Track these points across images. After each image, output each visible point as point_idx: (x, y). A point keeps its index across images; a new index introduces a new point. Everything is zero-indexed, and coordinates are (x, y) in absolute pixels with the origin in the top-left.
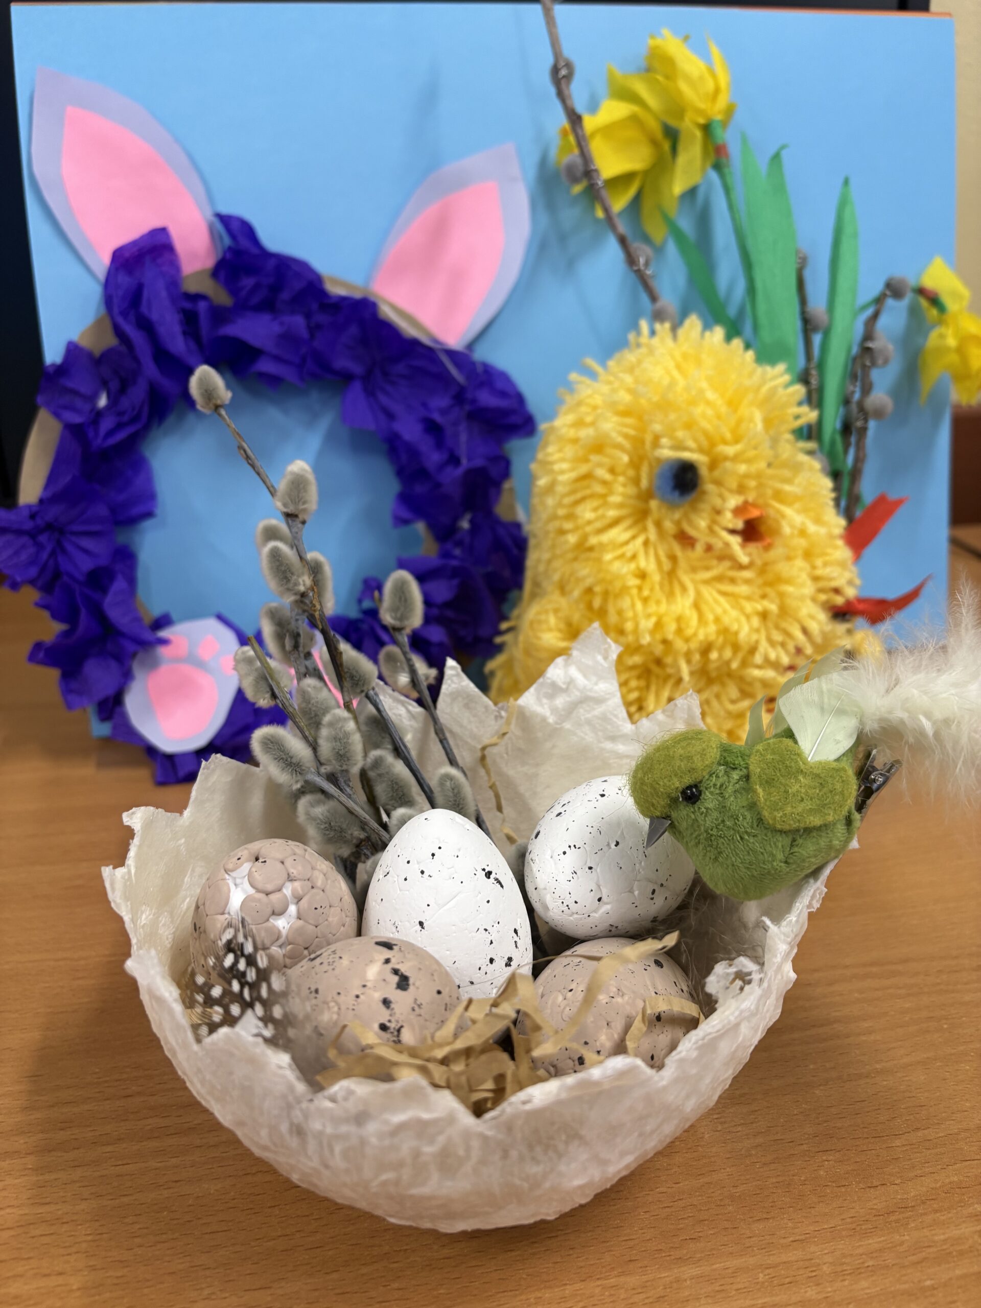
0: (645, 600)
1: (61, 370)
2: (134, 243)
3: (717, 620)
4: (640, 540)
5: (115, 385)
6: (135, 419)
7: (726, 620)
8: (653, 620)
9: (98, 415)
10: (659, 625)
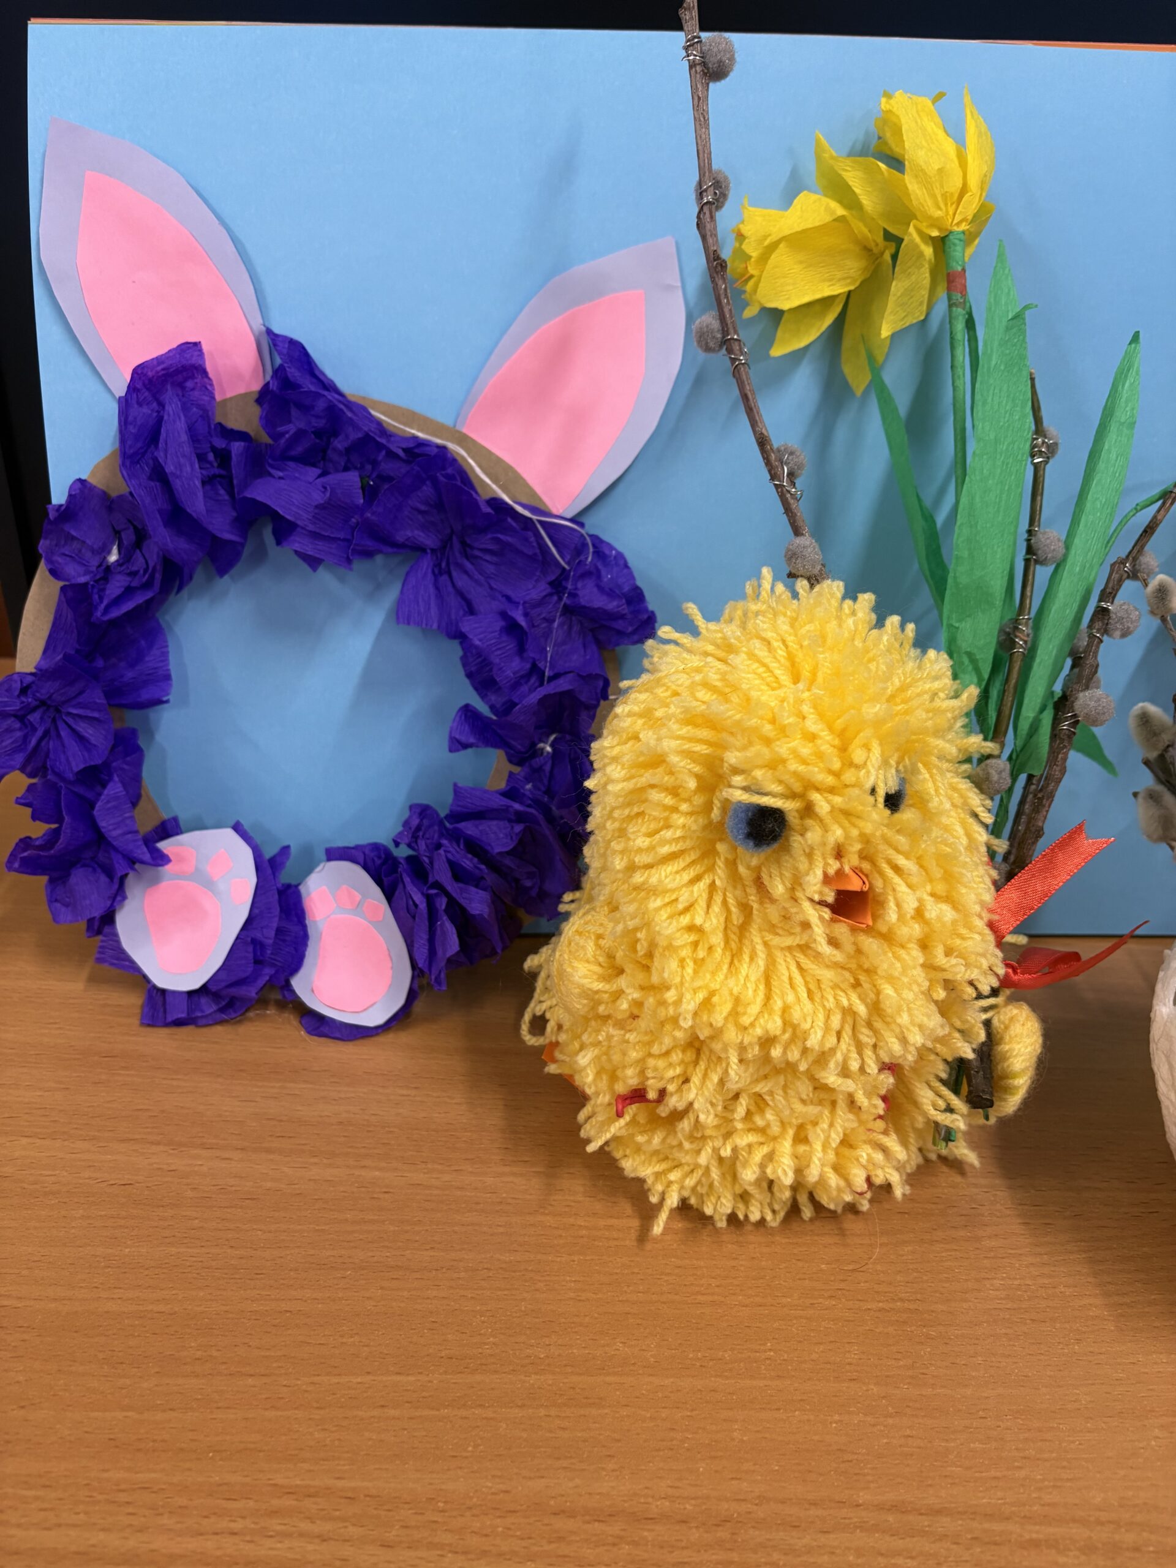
0: (699, 963)
1: (68, 512)
2: (159, 360)
3: (786, 1009)
4: (703, 885)
5: (129, 536)
6: (147, 586)
7: (796, 1015)
8: (701, 996)
9: (108, 571)
10: (707, 1004)
